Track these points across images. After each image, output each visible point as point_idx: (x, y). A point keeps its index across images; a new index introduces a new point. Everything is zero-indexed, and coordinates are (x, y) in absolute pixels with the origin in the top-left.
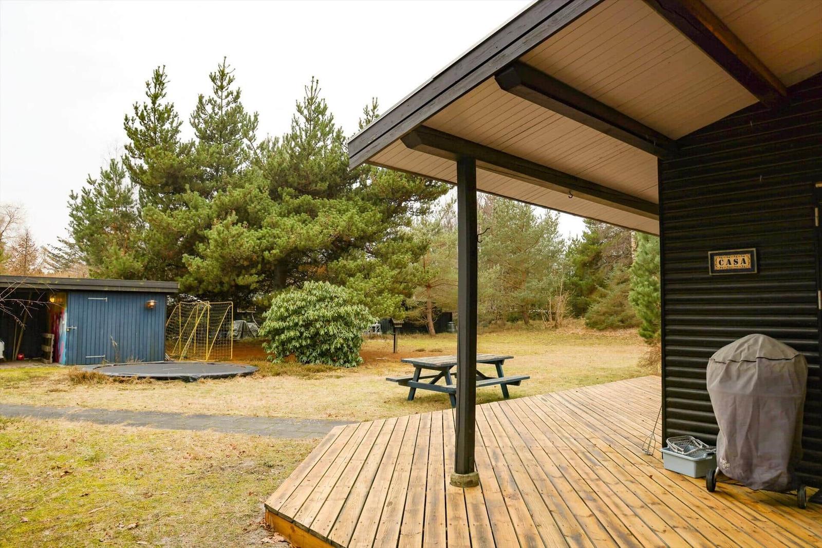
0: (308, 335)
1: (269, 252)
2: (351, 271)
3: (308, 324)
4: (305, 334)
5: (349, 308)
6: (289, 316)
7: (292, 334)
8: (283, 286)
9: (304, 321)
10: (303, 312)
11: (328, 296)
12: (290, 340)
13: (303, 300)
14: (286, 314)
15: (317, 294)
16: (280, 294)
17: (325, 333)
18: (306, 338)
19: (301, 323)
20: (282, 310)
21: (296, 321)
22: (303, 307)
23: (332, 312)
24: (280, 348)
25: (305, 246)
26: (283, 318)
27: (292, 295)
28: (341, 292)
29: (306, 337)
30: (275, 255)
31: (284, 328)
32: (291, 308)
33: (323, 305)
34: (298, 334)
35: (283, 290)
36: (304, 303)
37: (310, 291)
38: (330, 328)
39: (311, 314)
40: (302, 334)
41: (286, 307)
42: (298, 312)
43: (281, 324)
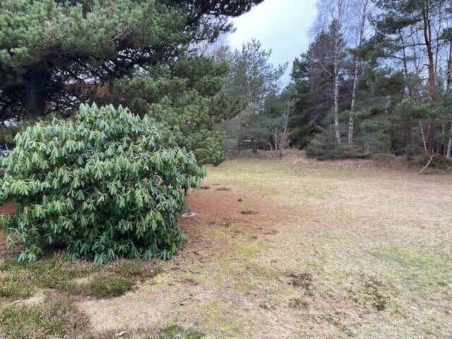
0: (91, 206)
1: (9, 51)
2: (151, 93)
3: (91, 185)
4: (85, 205)
5: (167, 154)
6: (52, 168)
7: (58, 205)
8: (39, 112)
9: (82, 179)
10: (80, 161)
11: (126, 130)
12: (54, 216)
13: (80, 138)
14: (44, 165)
15: (107, 127)
16: (33, 124)
17: (127, 203)
18: (86, 212)
19: (76, 183)
20: (35, 156)
21: (66, 179)
22: (80, 152)
23: (139, 163)
24: (34, 229)
25: (73, 46)
26: (36, 172)
27: (57, 128)
28: (150, 127)
29: (87, 210)
30: (20, 56)
31: (40, 194)
32: (56, 153)
33: (120, 149)
34: (70, 203)
35: (39, 118)
36: (81, 144)
37: (91, 122)
38: (138, 192)
39: (97, 165)
40: (78, 204)
41: (45, 152)
42: (69, 161)
43: (35, 184)
